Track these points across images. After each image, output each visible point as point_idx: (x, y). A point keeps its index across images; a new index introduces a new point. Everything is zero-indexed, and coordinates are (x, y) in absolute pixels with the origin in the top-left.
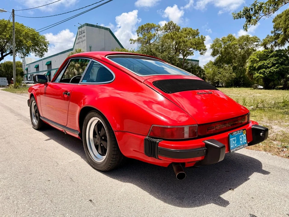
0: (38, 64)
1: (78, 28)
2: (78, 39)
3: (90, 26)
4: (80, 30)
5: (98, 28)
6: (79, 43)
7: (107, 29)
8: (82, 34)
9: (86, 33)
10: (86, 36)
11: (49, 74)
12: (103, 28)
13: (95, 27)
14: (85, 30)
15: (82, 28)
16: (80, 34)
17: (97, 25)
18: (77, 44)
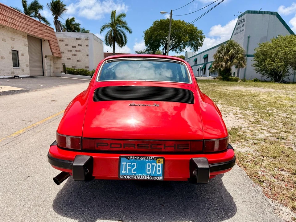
0: (196, 58)
1: (238, 17)
2: (237, 29)
3: (252, 13)
4: (240, 19)
5: (261, 13)
6: (237, 33)
7: (273, 13)
8: (241, 23)
9: (245, 21)
10: (245, 25)
11: (204, 67)
12: (268, 13)
13: (258, 13)
14: (245, 19)
15: (242, 17)
16: (240, 24)
17: (261, 10)
18: (234, 35)
